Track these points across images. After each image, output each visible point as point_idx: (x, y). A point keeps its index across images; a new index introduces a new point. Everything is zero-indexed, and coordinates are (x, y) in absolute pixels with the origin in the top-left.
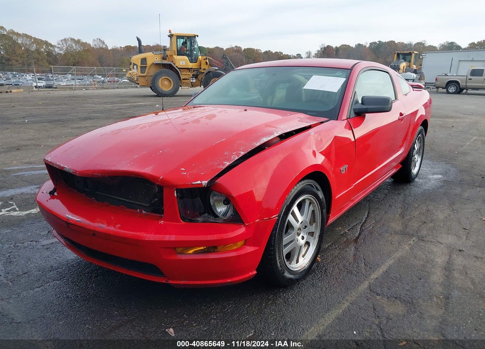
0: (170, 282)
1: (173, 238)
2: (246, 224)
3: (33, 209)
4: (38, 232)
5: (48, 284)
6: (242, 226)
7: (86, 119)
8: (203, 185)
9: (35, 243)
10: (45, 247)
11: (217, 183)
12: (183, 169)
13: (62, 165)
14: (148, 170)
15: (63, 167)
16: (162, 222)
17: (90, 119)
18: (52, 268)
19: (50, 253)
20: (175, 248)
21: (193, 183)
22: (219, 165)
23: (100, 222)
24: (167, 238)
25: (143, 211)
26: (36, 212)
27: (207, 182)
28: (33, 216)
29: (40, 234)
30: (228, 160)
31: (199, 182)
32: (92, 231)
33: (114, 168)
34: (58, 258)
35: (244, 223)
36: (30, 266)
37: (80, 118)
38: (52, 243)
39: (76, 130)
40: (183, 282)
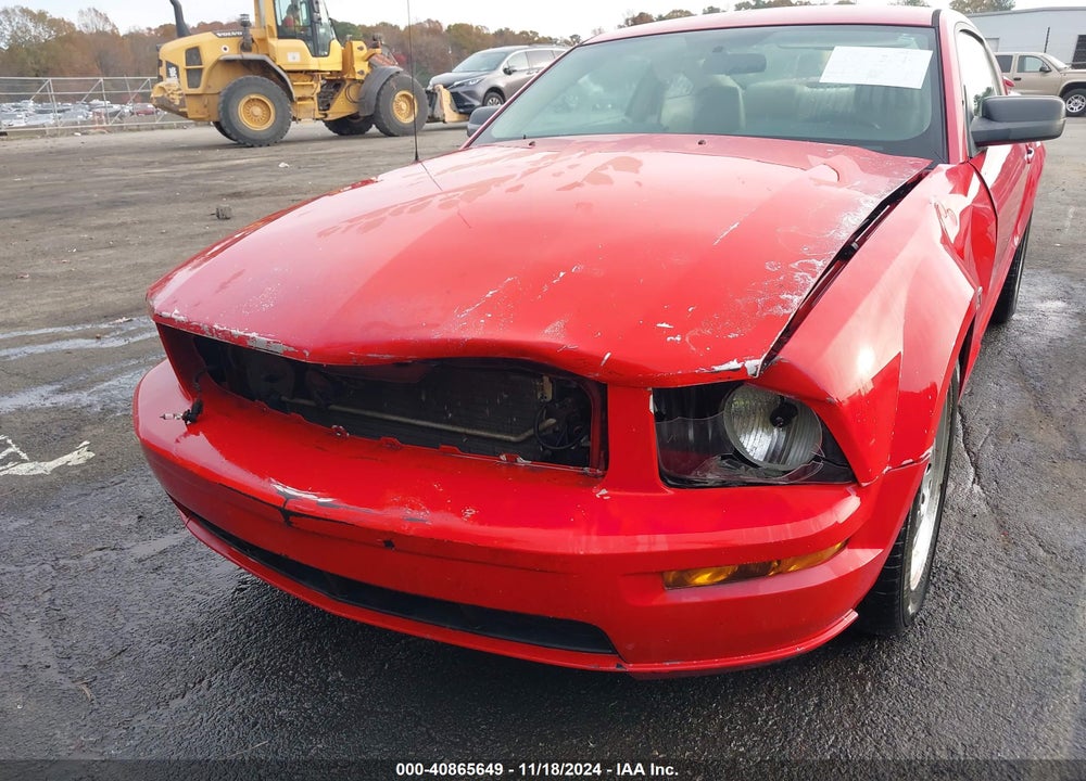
0: (629, 667)
1: (661, 543)
2: (864, 484)
3: (70, 452)
4: (108, 519)
5: (205, 683)
6: (849, 489)
7: (114, 204)
8: (750, 372)
9: (113, 555)
10: (148, 563)
11: (779, 362)
12: (664, 325)
13: (236, 332)
14: (552, 334)
15: (242, 339)
16: (604, 492)
17: (126, 203)
18: (195, 632)
19: (167, 582)
20: (662, 573)
21: (717, 368)
22: (771, 304)
23: (402, 504)
24: (644, 543)
25: (521, 461)
26: (81, 461)
27: (759, 362)
28: (77, 472)
29: (117, 527)
30: (792, 288)
31: (734, 365)
32: (385, 533)
33: (436, 335)
34: (199, 597)
35: (854, 480)
36: (127, 629)
37: (98, 203)
38: (163, 552)
39: (102, 233)
40: (669, 666)
